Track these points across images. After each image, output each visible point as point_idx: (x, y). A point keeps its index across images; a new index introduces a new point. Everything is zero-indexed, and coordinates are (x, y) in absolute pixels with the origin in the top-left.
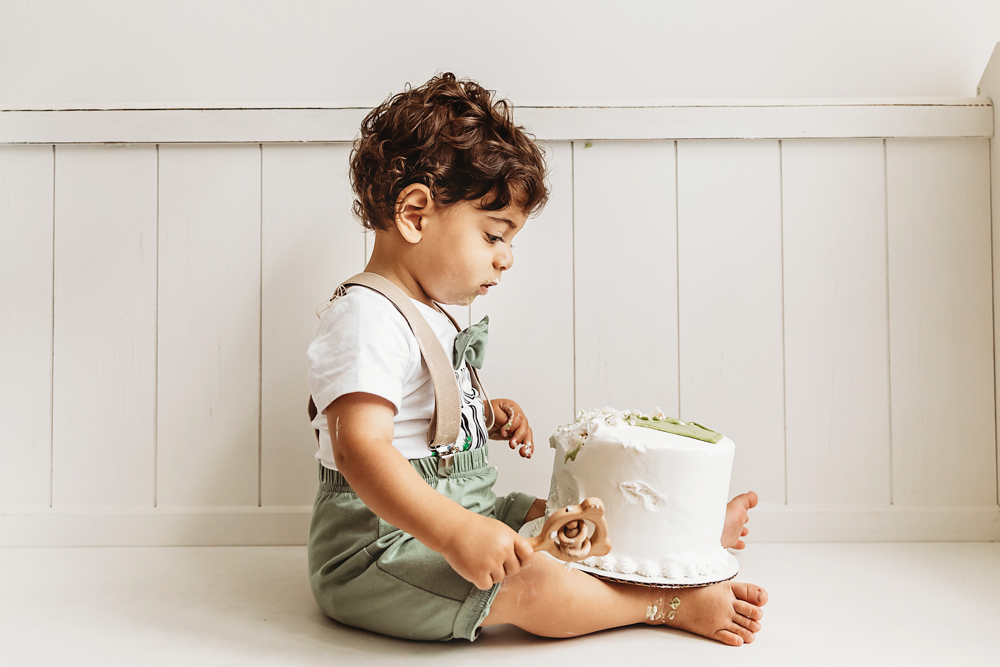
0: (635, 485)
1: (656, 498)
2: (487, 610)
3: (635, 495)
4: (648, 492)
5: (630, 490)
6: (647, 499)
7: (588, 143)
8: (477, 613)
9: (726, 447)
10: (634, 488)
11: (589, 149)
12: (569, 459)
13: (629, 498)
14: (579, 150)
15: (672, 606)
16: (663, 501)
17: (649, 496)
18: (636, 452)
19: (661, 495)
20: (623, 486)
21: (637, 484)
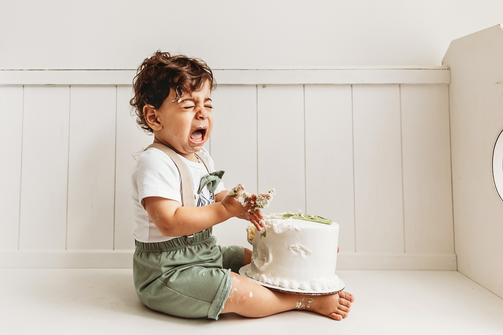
0: (297, 246)
1: (306, 251)
2: (223, 307)
3: (296, 251)
4: (302, 249)
5: (295, 249)
6: (302, 252)
7: (264, 86)
8: (218, 308)
9: (334, 227)
10: (296, 248)
11: (264, 88)
12: (263, 236)
13: (294, 252)
14: (260, 89)
15: (309, 302)
16: (310, 253)
17: (303, 251)
18: (296, 230)
19: (308, 250)
20: (291, 247)
21: (297, 245)
